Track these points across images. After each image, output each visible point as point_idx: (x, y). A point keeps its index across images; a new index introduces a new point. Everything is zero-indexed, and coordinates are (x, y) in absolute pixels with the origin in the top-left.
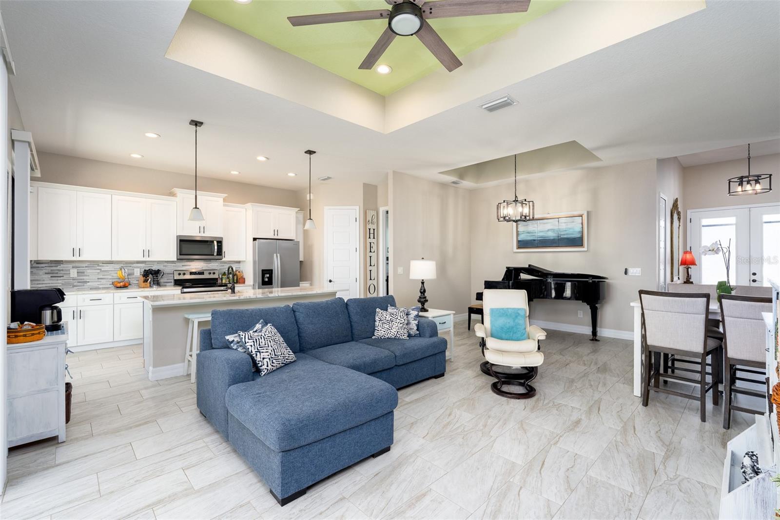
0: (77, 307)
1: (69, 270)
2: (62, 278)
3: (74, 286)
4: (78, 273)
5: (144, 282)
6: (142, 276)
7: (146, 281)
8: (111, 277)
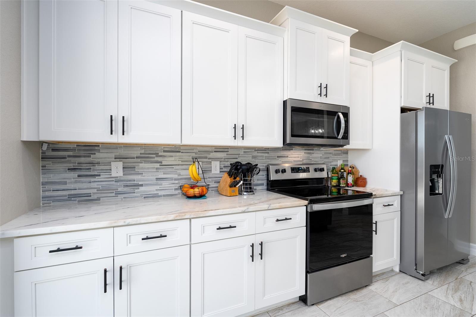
0: (114, 256)
1: (109, 164)
2: (97, 179)
3: (118, 194)
4: (123, 168)
5: (231, 186)
6: (226, 175)
7: (233, 185)
8: (176, 176)
